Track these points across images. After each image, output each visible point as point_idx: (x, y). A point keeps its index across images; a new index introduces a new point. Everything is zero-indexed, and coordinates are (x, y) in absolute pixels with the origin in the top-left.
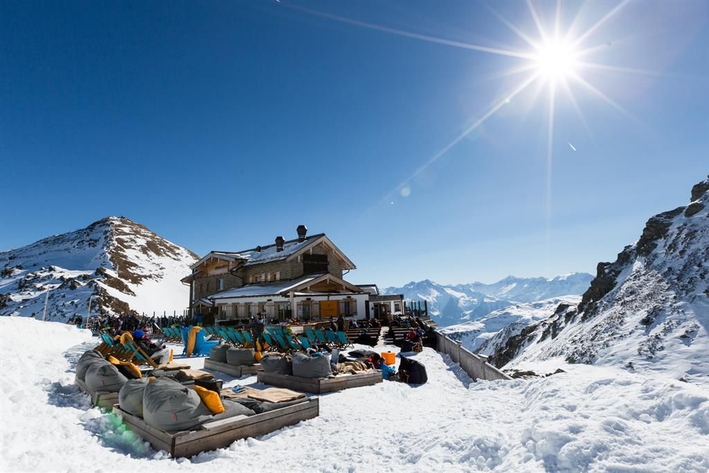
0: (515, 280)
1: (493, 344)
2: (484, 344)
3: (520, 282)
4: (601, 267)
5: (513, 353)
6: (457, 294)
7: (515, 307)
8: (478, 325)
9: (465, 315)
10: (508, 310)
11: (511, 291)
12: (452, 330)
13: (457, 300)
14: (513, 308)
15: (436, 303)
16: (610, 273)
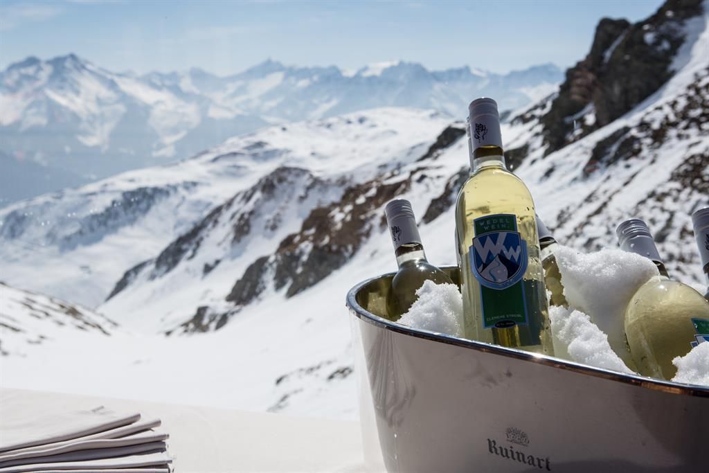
0: (280, 68)
1: (233, 217)
2: (210, 216)
3: (291, 72)
4: (608, 30)
5: (338, 252)
6: (146, 95)
7: (277, 130)
8: (194, 169)
9: (161, 146)
10: (262, 136)
11: (269, 95)
12: (132, 181)
13: (147, 109)
14: (273, 133)
15: (94, 116)
16: (658, 42)
